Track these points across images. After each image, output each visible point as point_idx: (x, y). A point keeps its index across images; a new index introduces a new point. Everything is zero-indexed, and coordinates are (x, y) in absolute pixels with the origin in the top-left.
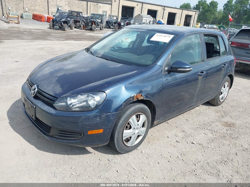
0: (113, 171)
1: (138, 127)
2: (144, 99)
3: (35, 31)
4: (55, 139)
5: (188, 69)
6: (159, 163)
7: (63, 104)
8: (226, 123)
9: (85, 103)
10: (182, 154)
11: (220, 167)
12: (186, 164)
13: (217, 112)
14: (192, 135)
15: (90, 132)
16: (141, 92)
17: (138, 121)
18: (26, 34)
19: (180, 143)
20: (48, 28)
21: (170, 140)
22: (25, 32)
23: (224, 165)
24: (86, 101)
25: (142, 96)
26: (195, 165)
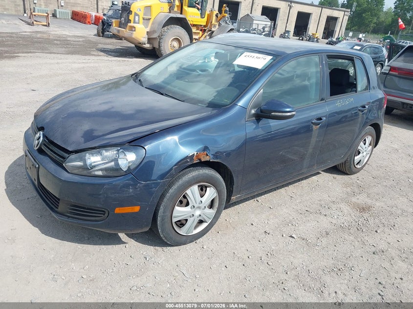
0: (149, 276)
1: (200, 205)
2: (211, 161)
3: (74, 39)
4: (65, 219)
5: (289, 114)
6: (227, 266)
7: (80, 164)
8: (358, 205)
9: (113, 163)
10: (268, 254)
11: (327, 279)
12: (272, 270)
13: (346, 185)
14: (294, 223)
15: (118, 210)
16: (206, 149)
17: (202, 196)
18: (57, 44)
19: (270, 236)
20: (95, 35)
21: (254, 229)
22: (57, 40)
23: (335, 275)
24: (116, 160)
25: (207, 155)
26: (286, 273)
